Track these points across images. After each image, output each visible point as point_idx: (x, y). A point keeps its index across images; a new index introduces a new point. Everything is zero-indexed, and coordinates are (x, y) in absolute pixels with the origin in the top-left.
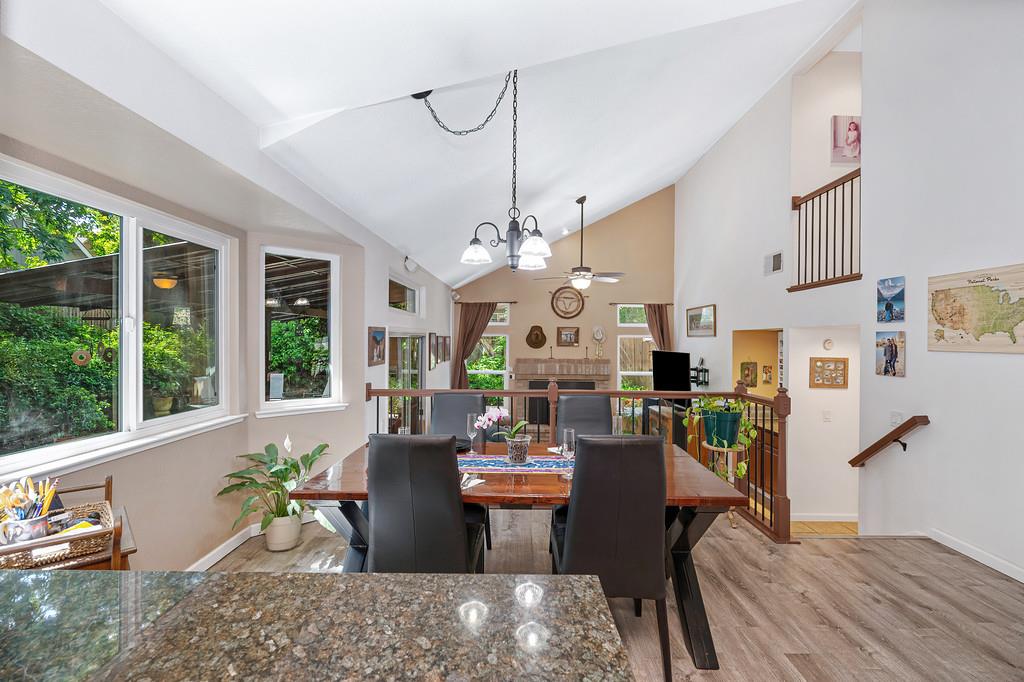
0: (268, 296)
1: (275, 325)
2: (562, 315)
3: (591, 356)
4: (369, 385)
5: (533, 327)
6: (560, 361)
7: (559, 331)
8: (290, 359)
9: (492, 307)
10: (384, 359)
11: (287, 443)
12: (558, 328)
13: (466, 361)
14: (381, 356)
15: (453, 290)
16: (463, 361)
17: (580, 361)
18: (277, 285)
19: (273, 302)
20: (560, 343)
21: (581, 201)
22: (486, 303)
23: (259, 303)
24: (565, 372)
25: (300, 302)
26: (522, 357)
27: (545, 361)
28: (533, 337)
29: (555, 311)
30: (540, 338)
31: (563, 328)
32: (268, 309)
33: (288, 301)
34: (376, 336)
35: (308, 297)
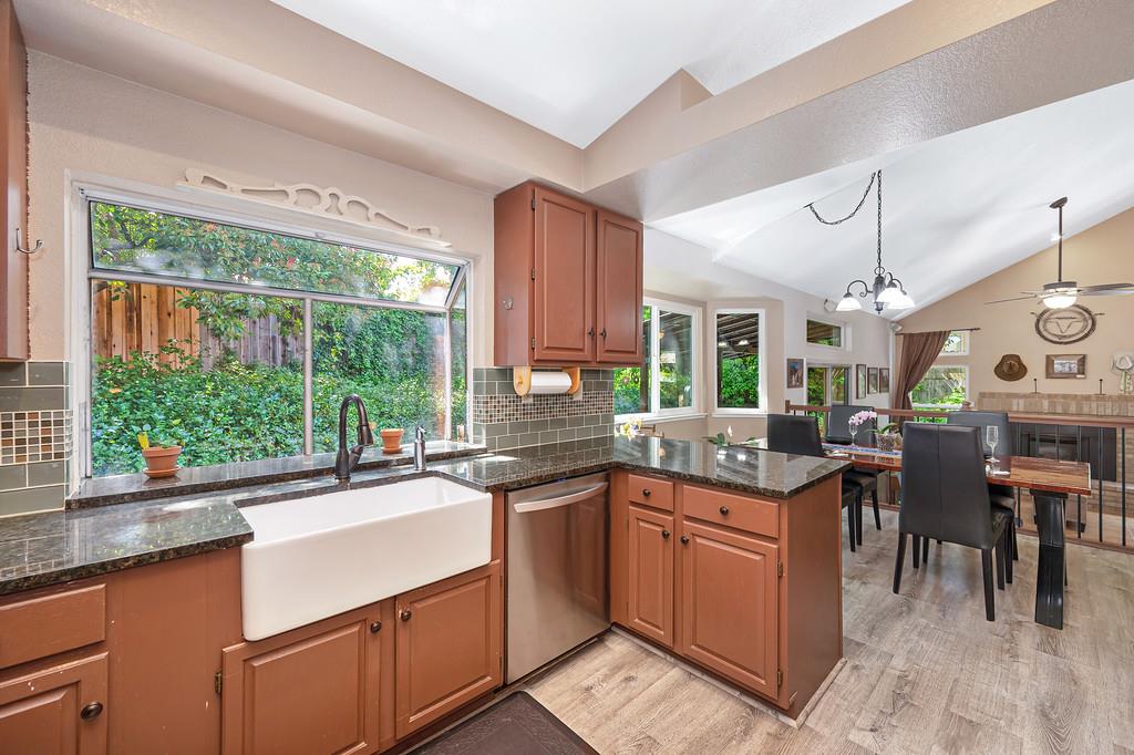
0: (719, 340)
1: (727, 363)
2: (1057, 340)
3: (1109, 390)
4: (788, 402)
5: (1004, 357)
6: (1050, 396)
7: (1049, 361)
8: (739, 392)
9: (942, 337)
10: (802, 383)
11: (730, 431)
12: (1048, 357)
13: (910, 394)
14: (800, 381)
15: (893, 322)
16: (905, 393)
17: (1088, 398)
18: (726, 332)
19: (723, 344)
20: (1050, 373)
21: (1059, 204)
22: (934, 333)
23: (713, 345)
24: (1059, 410)
25: (742, 343)
26: (986, 391)
27: (1024, 396)
28: (1005, 368)
29: (1043, 337)
30: (1016, 369)
31: (1056, 356)
32: (719, 350)
33: (733, 344)
34: (794, 368)
35: (748, 339)
